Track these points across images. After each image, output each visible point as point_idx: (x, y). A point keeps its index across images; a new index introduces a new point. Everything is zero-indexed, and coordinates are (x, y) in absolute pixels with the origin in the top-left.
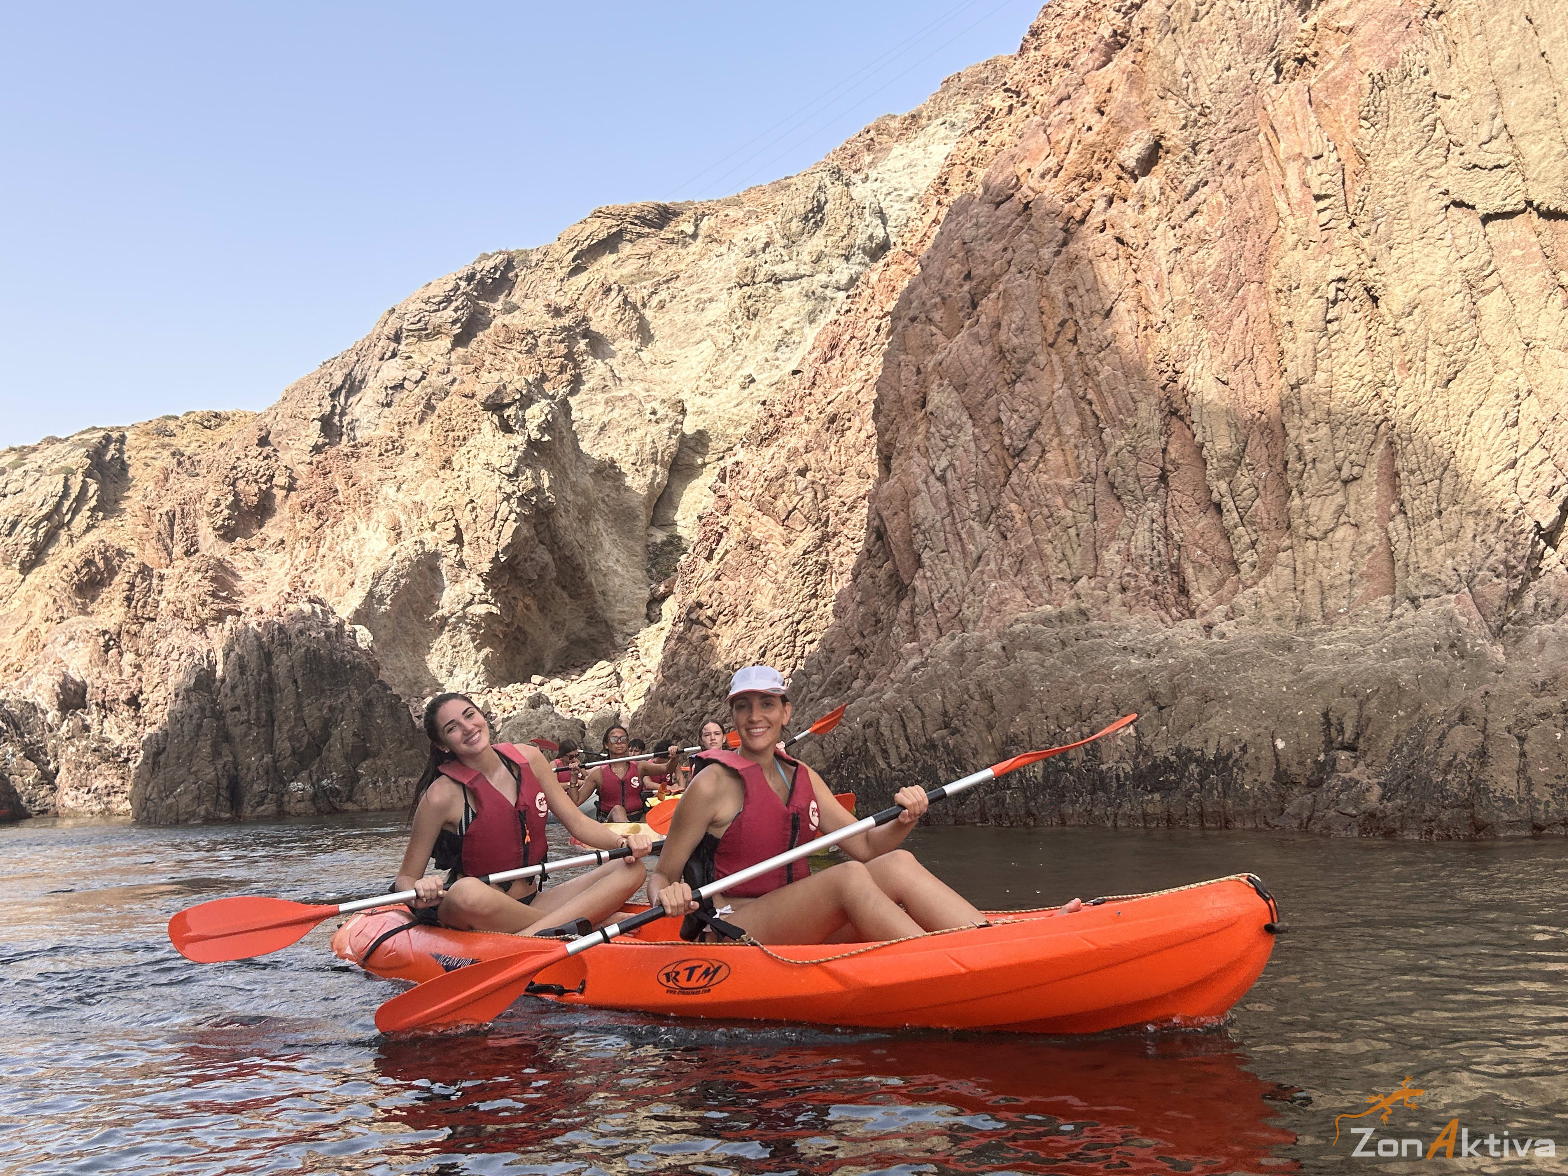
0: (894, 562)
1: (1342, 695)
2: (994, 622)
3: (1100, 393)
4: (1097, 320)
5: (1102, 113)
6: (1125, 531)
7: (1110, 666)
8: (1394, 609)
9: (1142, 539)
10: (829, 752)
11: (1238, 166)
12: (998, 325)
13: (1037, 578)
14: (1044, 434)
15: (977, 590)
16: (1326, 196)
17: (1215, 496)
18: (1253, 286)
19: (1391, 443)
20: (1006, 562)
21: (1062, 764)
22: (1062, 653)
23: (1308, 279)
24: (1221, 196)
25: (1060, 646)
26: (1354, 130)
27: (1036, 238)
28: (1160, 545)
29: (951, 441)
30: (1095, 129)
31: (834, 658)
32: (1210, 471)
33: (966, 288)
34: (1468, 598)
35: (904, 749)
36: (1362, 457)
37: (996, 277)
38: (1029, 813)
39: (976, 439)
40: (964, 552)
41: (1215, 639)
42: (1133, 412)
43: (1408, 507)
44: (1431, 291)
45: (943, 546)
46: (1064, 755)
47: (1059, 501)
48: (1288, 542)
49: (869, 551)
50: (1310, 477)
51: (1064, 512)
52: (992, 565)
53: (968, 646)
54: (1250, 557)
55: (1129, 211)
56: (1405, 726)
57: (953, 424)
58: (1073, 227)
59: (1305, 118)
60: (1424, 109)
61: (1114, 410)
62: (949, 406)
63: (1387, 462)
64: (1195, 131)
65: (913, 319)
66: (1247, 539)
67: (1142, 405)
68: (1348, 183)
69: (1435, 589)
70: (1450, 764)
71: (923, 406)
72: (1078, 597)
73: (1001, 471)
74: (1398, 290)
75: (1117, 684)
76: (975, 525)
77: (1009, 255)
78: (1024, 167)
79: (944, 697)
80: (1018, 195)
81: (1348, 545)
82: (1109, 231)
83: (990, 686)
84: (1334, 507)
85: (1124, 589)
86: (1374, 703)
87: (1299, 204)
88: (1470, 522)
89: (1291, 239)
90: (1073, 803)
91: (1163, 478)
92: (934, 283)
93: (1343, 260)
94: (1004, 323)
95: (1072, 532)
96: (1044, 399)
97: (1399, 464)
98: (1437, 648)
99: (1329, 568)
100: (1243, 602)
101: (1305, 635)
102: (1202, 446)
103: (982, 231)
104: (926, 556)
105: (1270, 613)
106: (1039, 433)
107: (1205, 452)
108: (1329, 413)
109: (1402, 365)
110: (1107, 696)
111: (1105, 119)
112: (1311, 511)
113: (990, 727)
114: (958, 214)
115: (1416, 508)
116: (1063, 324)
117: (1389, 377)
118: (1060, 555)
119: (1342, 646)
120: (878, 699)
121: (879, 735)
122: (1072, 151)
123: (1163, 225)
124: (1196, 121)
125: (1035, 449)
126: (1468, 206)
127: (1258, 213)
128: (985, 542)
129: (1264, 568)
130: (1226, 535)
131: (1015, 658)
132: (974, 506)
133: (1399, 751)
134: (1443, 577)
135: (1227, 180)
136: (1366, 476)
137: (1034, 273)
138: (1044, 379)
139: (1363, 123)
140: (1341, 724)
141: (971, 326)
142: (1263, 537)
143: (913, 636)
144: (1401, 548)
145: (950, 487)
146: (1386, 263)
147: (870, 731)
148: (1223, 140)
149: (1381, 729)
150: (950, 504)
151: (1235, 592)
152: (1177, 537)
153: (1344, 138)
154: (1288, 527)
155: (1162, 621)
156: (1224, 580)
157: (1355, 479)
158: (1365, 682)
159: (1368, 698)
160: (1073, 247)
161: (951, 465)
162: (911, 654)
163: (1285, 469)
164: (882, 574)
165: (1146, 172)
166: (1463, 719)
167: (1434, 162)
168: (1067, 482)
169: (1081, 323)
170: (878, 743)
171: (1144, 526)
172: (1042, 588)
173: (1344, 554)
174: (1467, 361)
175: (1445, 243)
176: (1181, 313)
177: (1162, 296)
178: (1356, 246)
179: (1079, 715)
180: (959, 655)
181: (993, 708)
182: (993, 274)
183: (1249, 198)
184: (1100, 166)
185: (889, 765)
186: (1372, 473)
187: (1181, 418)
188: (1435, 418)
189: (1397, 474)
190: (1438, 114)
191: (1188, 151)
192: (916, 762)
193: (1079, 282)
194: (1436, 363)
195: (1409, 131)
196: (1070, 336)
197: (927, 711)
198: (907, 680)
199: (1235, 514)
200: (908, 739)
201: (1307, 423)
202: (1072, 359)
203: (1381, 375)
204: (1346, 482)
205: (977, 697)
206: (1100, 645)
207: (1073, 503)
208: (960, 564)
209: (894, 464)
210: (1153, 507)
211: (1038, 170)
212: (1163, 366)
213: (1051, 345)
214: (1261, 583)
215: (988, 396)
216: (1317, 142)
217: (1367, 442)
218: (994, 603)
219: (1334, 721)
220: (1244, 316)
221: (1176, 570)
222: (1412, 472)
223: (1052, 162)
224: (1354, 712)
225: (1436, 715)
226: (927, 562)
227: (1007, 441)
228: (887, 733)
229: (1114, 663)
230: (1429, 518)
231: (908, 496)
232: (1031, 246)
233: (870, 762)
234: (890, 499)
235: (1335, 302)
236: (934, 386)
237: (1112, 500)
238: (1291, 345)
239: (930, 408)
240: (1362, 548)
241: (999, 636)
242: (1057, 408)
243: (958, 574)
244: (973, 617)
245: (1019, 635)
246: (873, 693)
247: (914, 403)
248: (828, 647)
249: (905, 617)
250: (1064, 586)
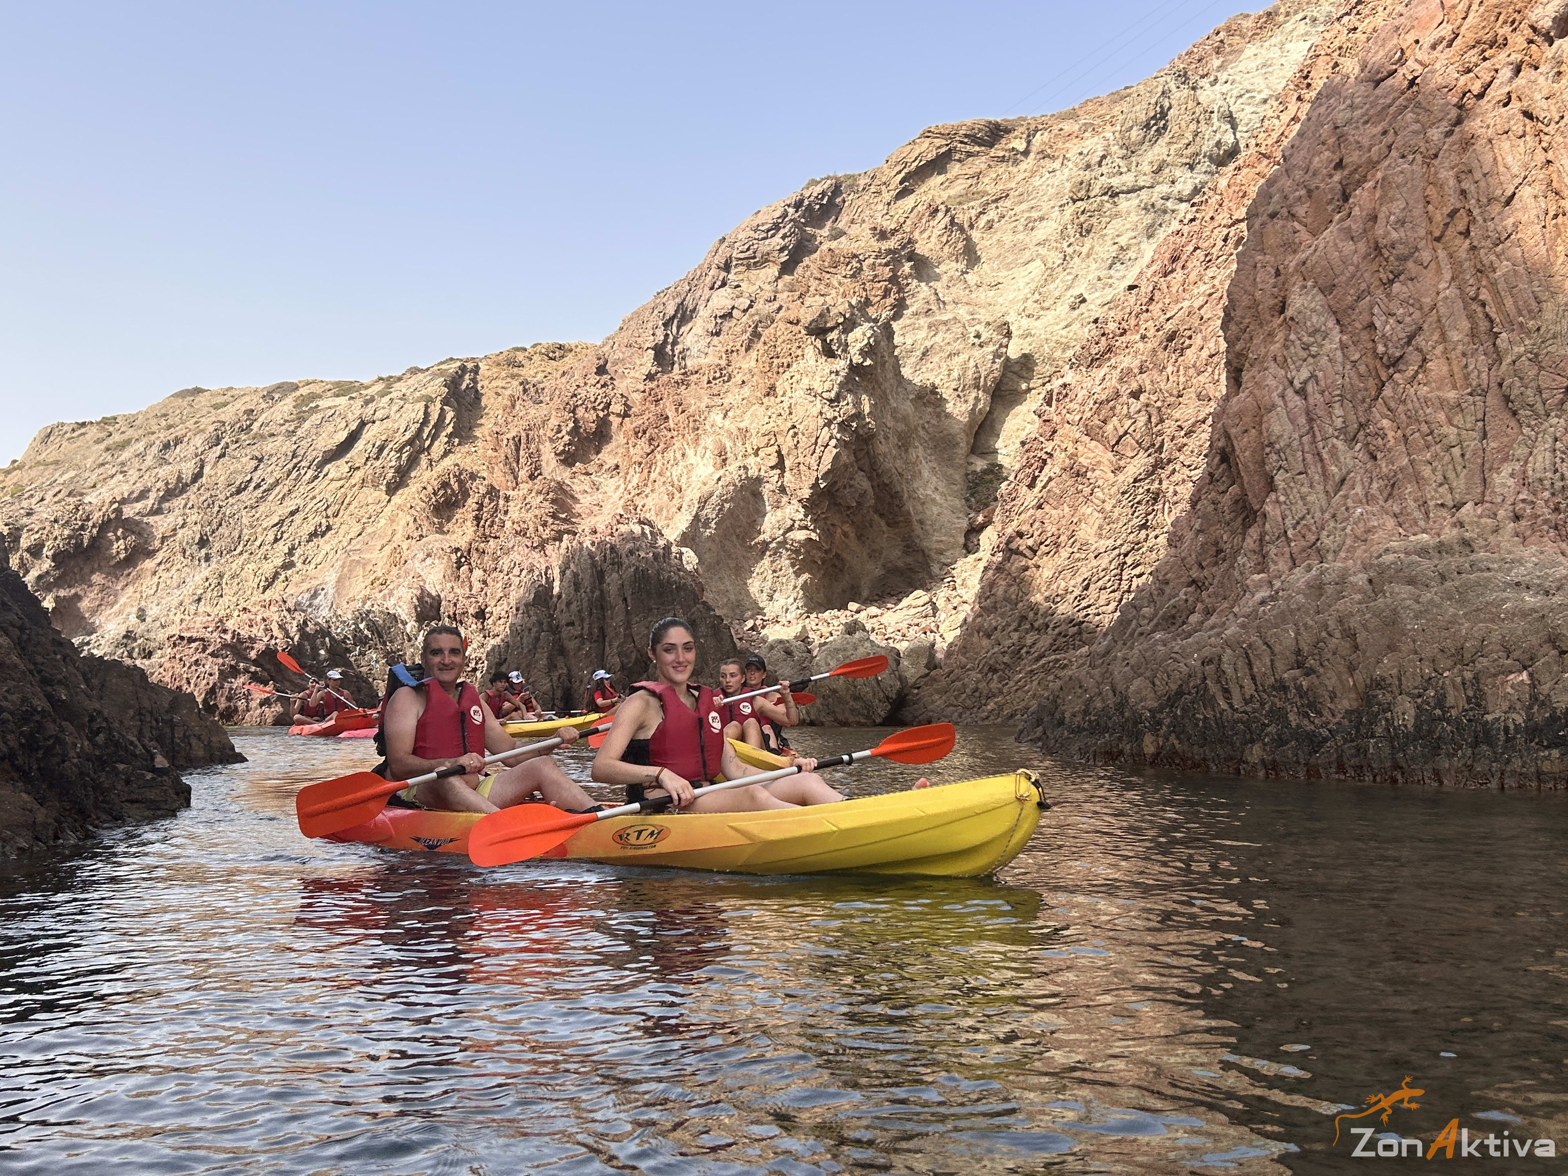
0: (1242, 486)
2: (1359, 552)
3: (1496, 293)
4: (1495, 209)
6: (1521, 451)
7: (1499, 604)
9: (1542, 460)
10: (1161, 688)
12: (1374, 218)
13: (1412, 504)
14: (1426, 341)
15: (1339, 517)
20: (1375, 485)
21: (1438, 712)
22: (1441, 588)
25: (1439, 580)
27: (1423, 118)
29: (1314, 349)
31: (1168, 590)
33: (1337, 178)
35: (1249, 688)
37: (1373, 165)
38: (1397, 766)
39: (1343, 347)
40: (1325, 474)
42: (1536, 315)
45: (1301, 468)
46: (1440, 700)
47: (1441, 416)
49: (1211, 475)
51: (1447, 429)
52: (1358, 489)
53: (1327, 578)
55: (1541, 80)
57: (1317, 331)
58: (1469, 102)
61: (1513, 312)
62: (1313, 311)
65: (1273, 216)
67: (1549, 306)
71: (1282, 311)
72: (1462, 525)
73: (1372, 383)
75: (1508, 625)
76: (1340, 444)
77: (1390, 138)
78: (1410, 39)
79: (1298, 633)
80: (1403, 70)
82: (1515, 105)
83: (1354, 623)
85: (1517, 518)
90: (1450, 756)
92: (1298, 174)
94: (1381, 216)
95: (1456, 451)
96: (1427, 301)
103: (1358, 112)
104: (1280, 478)
106: (1419, 340)
110: (1495, 637)
113: (1352, 669)
116: (1452, 214)
118: (1440, 478)
120: (1218, 635)
121: (1220, 673)
122: (1471, 15)
125: (1415, 358)
128: (1350, 463)
131: (1383, 591)
132: (1339, 423)
137: (1419, 157)
138: (1428, 277)
141: (1342, 220)
143: (1262, 566)
145: (1311, 401)
147: (1210, 669)
150: (1310, 420)
160: (1471, 125)
161: (1313, 376)
162: (1259, 586)
164: (1226, 500)
168: (1452, 395)
169: (1476, 212)
170: (1218, 681)
171: (1545, 445)
172: (1417, 514)
179: (1459, 657)
180: (1317, 588)
181: (1356, 647)
182: (1370, 161)
184: (1507, 29)
185: (1231, 706)
192: (1262, 704)
193: (1474, 165)
196: (1461, 227)
197: (1277, 648)
198: (1253, 615)
200: (1253, 678)
202: (1462, 253)
205: (1337, 634)
206: (1488, 580)
207: (1458, 419)
208: (1320, 488)
209: (1246, 376)
210: (1558, 423)
211: (1427, 41)
213: (1438, 239)
215: (1359, 299)
218: (1359, 531)
223: (1445, 31)
226: (1281, 485)
227: (1381, 349)
228: (1229, 670)
229: (1504, 601)
231: (1261, 412)
232: (1416, 127)
233: (1210, 702)
234: (1239, 415)
236: (1296, 289)
237: (1507, 416)
239: (1289, 313)
241: (1365, 568)
242: (1443, 310)
243: (1317, 498)
244: (1333, 547)
245: (1389, 567)
246: (1212, 628)
247: (1272, 308)
248: (1161, 580)
249: (1252, 546)
250: (1444, 513)
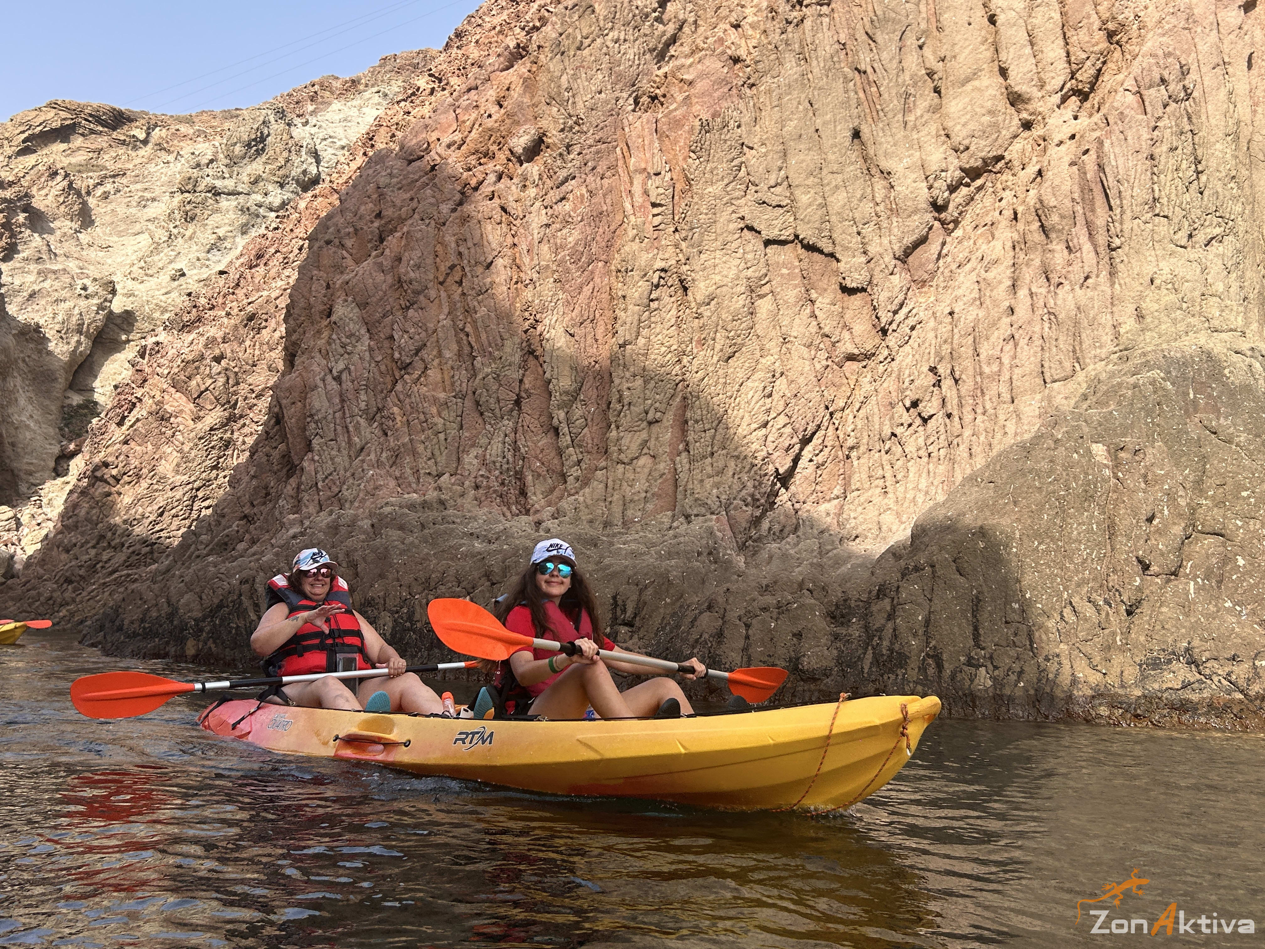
0: (288, 444)
1: (628, 583)
2: (368, 503)
3: (476, 328)
4: (480, 270)
5: (501, 106)
6: (483, 441)
7: (457, 547)
8: (673, 521)
9: (496, 448)
10: (206, 602)
11: (599, 169)
12: (399, 260)
13: (408, 471)
14: (428, 354)
15: (357, 476)
16: (660, 205)
17: (555, 422)
18: (600, 264)
19: (685, 398)
20: (384, 455)
22: (421, 534)
23: (640, 265)
24: (584, 191)
25: (419, 527)
26: (685, 159)
27: (438, 195)
28: (509, 456)
29: (349, 348)
30: (494, 117)
31: (224, 522)
32: (554, 402)
33: (376, 224)
34: (724, 519)
36: (664, 406)
37: (402, 220)
39: (371, 349)
40: (350, 442)
41: (542, 533)
42: (500, 348)
43: (691, 447)
44: (724, 289)
45: (332, 436)
47: (434, 410)
48: (603, 464)
49: (267, 433)
50: (625, 416)
51: (437, 420)
52: (373, 456)
53: (342, 521)
54: (575, 472)
55: (513, 188)
56: (669, 611)
57: (352, 335)
58: (468, 192)
59: (651, 142)
60: (734, 153)
61: (486, 343)
62: (351, 319)
63: (680, 412)
64: (570, 135)
65: (328, 242)
66: (574, 458)
67: (508, 343)
68: (676, 198)
69: (703, 510)
70: (697, 641)
71: (329, 315)
72: (440, 489)
73: (389, 379)
74: (702, 285)
75: (461, 563)
76: (362, 421)
77: (414, 204)
78: (434, 136)
80: (427, 158)
81: (646, 471)
82: (496, 200)
84: (639, 441)
85: (477, 487)
86: (650, 591)
87: (640, 207)
88: (732, 464)
89: (631, 233)
91: (518, 403)
93: (666, 256)
94: (404, 259)
95: (442, 436)
97: (688, 414)
98: (699, 554)
99: (631, 486)
100: (566, 506)
101: (608, 536)
102: (549, 381)
103: (395, 180)
104: (316, 442)
105: (585, 516)
106: (423, 353)
107: (551, 386)
108: (644, 369)
109: (698, 342)
110: (452, 571)
111: (503, 111)
112: (623, 441)
114: (377, 163)
115: (697, 449)
116: (452, 267)
117: (689, 349)
118: (429, 454)
119: (633, 546)
121: (253, 591)
122: (474, 131)
123: (538, 204)
124: (571, 128)
125: (420, 365)
126: (756, 231)
127: (610, 208)
128: (369, 436)
129: (585, 482)
130: (560, 453)
131: (381, 535)
132: (363, 405)
133: (663, 629)
134: (709, 502)
135: (590, 178)
136: (665, 420)
137: (433, 222)
138: (433, 309)
139: (692, 154)
140: (624, 605)
141: (377, 256)
142: (587, 458)
143: (297, 509)
144: (683, 477)
145: (344, 386)
146: (696, 264)
147: (245, 587)
148: (590, 146)
149: (653, 611)
150: (343, 401)
151: (561, 498)
152: (523, 450)
153: (677, 163)
154: (606, 452)
155: (504, 515)
156: (555, 488)
157: (657, 421)
158: (646, 574)
159: (646, 587)
160: (468, 208)
161: (347, 368)
162: (293, 523)
163: (609, 408)
164: (276, 454)
165: (530, 160)
166: (710, 608)
167: (737, 194)
168: (442, 396)
169: (467, 269)
171: (498, 439)
172: (412, 479)
173: (643, 477)
174: (743, 345)
175: (738, 255)
176: (544, 276)
177: (532, 260)
178: (676, 246)
179: (428, 584)
180: (335, 528)
181: (358, 574)
182: (400, 217)
183: (604, 196)
184: (494, 148)
186: (669, 419)
187: (537, 358)
188: (717, 383)
189: (686, 422)
190: (743, 159)
191: (563, 150)
193: (468, 236)
194: (722, 342)
195: (722, 168)
196: (457, 278)
198: (288, 545)
199: (568, 438)
201: (628, 374)
202: (456, 297)
203: (683, 346)
204: (650, 423)
205: (346, 564)
206: (453, 530)
207: (445, 413)
208: (345, 452)
209: (298, 360)
210: (508, 424)
211: (446, 140)
212: (527, 314)
213: (441, 283)
214: (581, 493)
215: (384, 316)
216: (658, 162)
217: (668, 395)
218: (370, 487)
219: (620, 602)
220: (591, 285)
221: (519, 476)
222: (697, 422)
223: (458, 137)
224: (635, 597)
225: (692, 603)
226: (317, 448)
227: (397, 355)
229: (461, 545)
230: (704, 457)
231: (306, 390)
232: (433, 200)
233: (243, 614)
234: (290, 390)
235: (657, 286)
236: (340, 301)
237: (477, 415)
238: (622, 314)
239: (334, 318)
240: (656, 474)
241: (371, 516)
242: (441, 335)
243: (342, 460)
244: (350, 498)
245: (387, 516)
246: (254, 554)
247: (321, 312)
248: (220, 513)
249: (291, 493)
250: (430, 479)
